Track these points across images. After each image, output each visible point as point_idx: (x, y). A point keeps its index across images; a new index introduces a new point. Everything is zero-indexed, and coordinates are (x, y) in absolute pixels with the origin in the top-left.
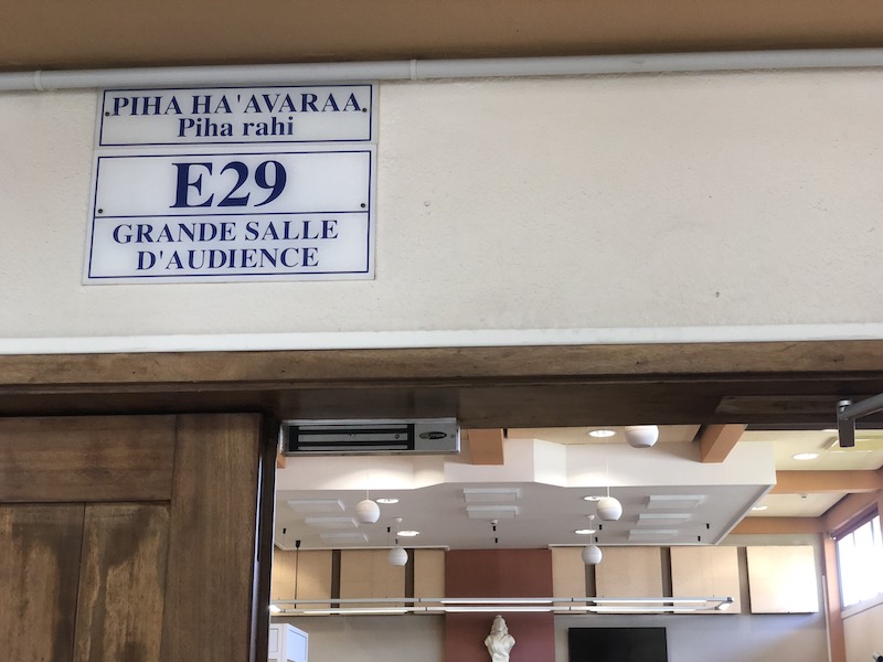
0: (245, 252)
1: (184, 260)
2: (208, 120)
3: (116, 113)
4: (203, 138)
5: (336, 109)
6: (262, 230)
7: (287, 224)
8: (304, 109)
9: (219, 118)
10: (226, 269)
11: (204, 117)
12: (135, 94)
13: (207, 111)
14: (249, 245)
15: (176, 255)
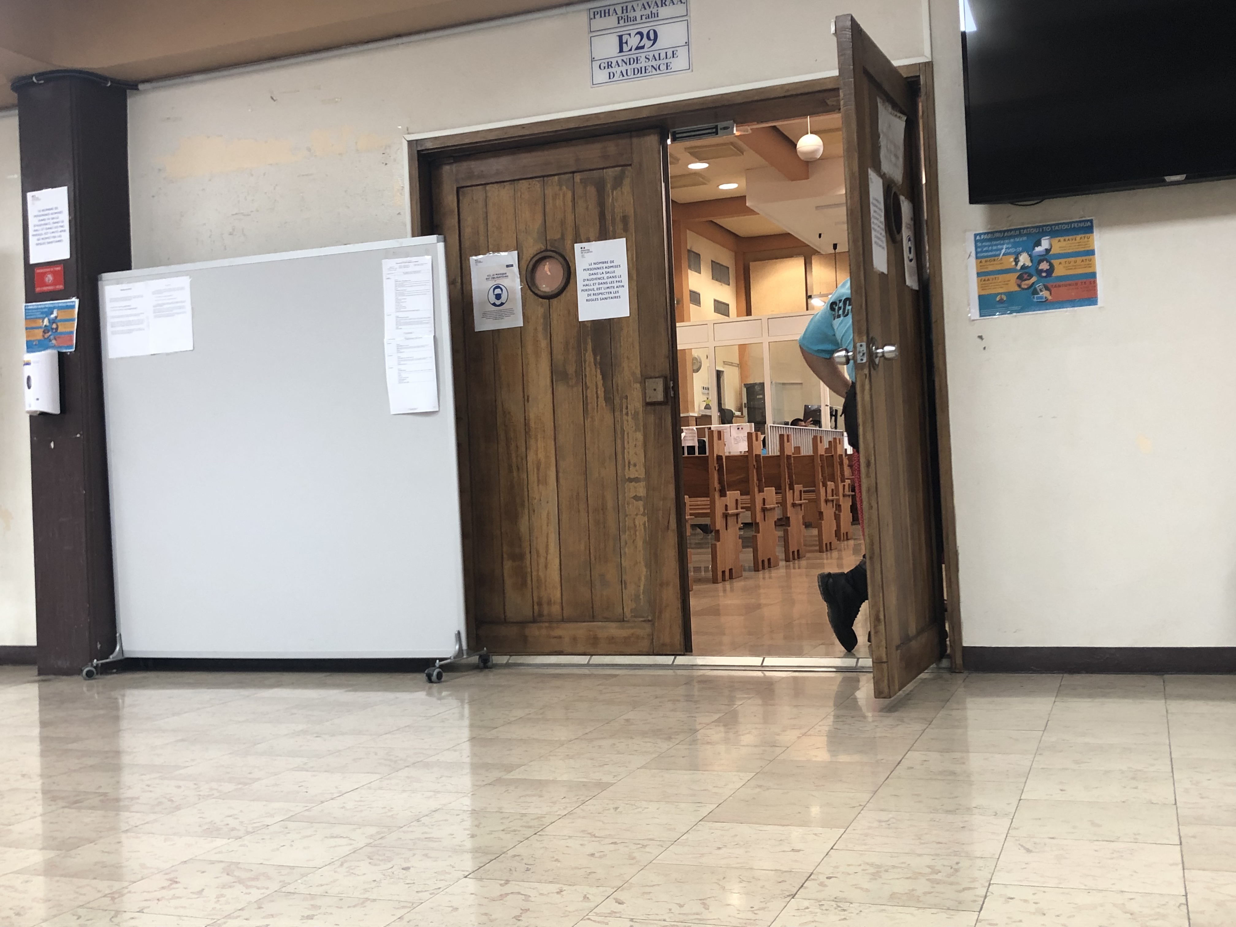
0: (645, 67)
1: (625, 74)
2: (627, 16)
3: (595, 18)
4: (626, 24)
5: (674, 4)
6: (651, 57)
7: (659, 54)
8: (662, 6)
9: (632, 14)
10: (639, 75)
11: (626, 15)
12: (601, 9)
13: (627, 12)
14: (646, 64)
15: (621, 72)
